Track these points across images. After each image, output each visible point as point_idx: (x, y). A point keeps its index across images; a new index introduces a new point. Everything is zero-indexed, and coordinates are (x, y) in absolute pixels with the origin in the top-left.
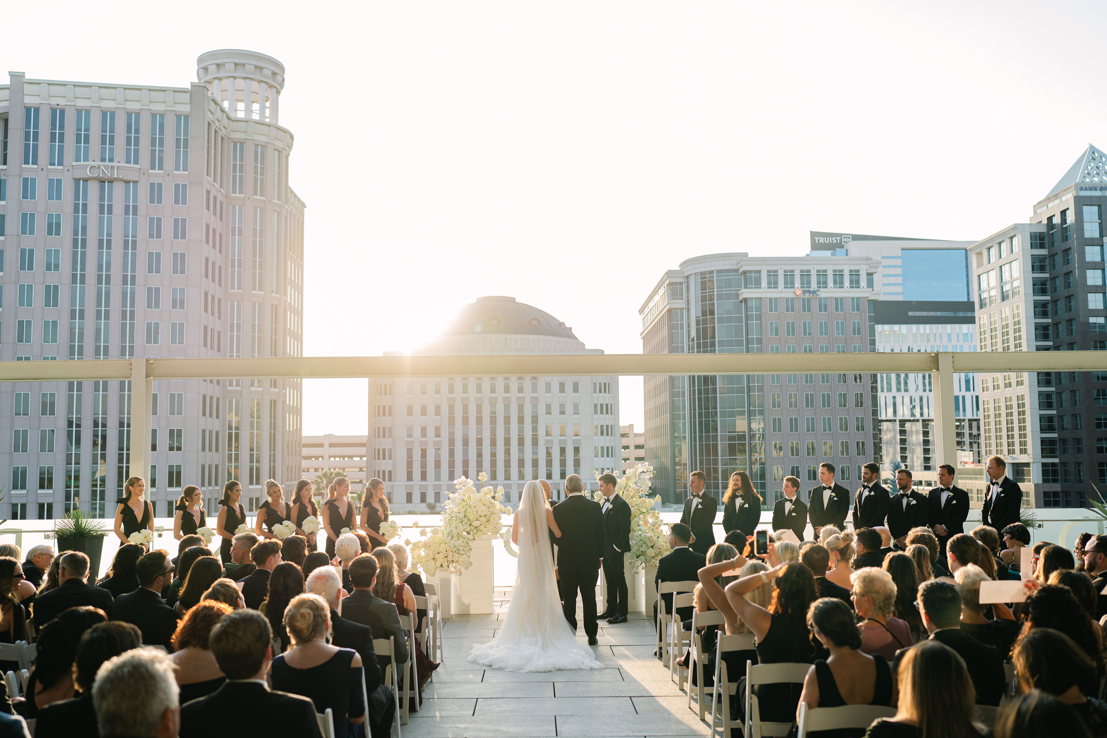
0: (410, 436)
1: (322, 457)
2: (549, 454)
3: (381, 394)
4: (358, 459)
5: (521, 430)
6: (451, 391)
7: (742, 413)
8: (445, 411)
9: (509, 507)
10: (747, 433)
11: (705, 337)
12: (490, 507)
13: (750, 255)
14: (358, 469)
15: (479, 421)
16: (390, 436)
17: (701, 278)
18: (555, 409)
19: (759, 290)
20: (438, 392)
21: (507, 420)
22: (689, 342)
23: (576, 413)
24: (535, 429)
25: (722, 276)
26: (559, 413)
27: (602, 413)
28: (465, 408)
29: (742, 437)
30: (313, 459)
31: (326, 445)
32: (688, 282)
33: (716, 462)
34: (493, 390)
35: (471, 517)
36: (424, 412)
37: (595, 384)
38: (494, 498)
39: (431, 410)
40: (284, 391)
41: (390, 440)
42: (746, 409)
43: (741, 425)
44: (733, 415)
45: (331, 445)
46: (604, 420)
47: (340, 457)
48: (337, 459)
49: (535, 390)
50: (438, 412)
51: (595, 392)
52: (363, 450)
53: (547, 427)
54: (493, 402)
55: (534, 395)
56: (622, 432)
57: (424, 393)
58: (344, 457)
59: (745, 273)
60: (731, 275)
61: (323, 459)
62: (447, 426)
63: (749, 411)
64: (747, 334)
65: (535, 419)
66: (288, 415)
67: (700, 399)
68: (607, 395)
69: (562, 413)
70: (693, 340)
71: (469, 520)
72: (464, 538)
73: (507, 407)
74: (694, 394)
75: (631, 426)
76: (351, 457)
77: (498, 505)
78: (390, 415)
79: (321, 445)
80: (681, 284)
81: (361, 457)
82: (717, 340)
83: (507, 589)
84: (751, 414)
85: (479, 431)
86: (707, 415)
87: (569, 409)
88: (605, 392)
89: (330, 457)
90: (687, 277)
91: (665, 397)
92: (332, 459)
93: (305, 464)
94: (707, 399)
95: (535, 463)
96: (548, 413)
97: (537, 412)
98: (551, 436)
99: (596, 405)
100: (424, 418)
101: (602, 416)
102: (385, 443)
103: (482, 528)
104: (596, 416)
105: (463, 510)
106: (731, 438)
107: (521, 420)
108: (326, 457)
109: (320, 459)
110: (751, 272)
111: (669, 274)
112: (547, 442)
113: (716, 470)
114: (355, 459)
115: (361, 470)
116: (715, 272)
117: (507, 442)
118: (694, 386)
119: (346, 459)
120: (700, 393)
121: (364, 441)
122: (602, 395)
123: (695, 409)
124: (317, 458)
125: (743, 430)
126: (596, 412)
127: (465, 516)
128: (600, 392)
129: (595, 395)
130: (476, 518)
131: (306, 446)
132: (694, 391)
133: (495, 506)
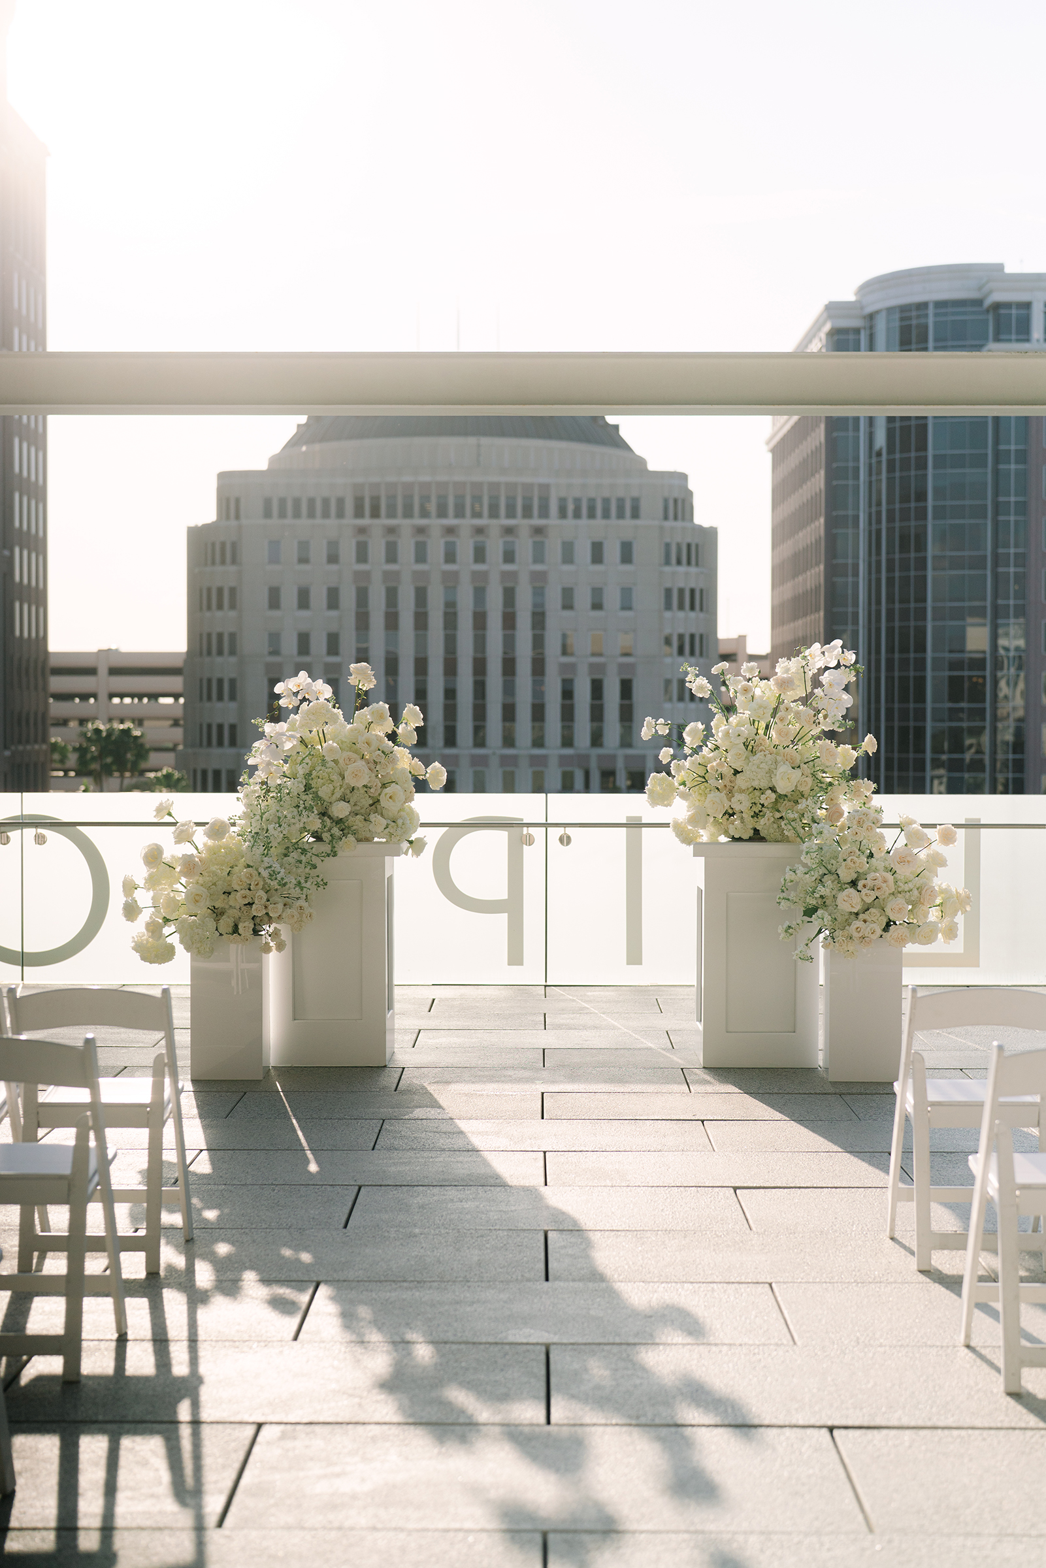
0: (275, 652)
1: (95, 696)
2: (568, 693)
3: (213, 563)
4: (169, 701)
5: (509, 643)
6: (362, 554)
7: (980, 612)
8: (348, 599)
9: (437, 764)
10: (988, 656)
11: (905, 448)
12: (379, 761)
13: (1008, 270)
14: (171, 722)
15: (421, 621)
16: (233, 652)
17: (902, 319)
18: (583, 599)
19: (1026, 346)
20: (333, 559)
21: (480, 621)
22: (870, 457)
23: (627, 606)
24: (538, 642)
25: (946, 314)
26: (589, 606)
27: (681, 607)
28: (392, 595)
29: (979, 664)
30: (77, 700)
31: (103, 671)
32: (871, 327)
33: (921, 715)
34: (450, 557)
35: (324, 792)
36: (304, 600)
37: (668, 546)
38: (392, 737)
39: (319, 597)
40: (7, 553)
41: (233, 660)
42: (988, 603)
43: (977, 638)
44: (959, 614)
45: (114, 671)
46: (683, 622)
47: (132, 696)
48: (127, 700)
49: (539, 557)
50: (333, 600)
51: (667, 562)
52: (176, 683)
53: (564, 636)
54: (451, 582)
55: (539, 567)
56: (723, 649)
57: (303, 560)
58: (140, 697)
59: (997, 306)
60: (965, 313)
61: (96, 699)
62: (354, 633)
63: (996, 608)
64: (997, 442)
65: (539, 619)
66: (17, 605)
67: (890, 581)
68: (693, 570)
69: (597, 606)
70: (879, 454)
71: (317, 797)
72: (304, 852)
73: (480, 594)
74: (879, 571)
75: (742, 639)
76: (154, 696)
77: (405, 760)
78: (233, 606)
79: (91, 671)
80: (857, 331)
81: (176, 697)
82: (930, 452)
83: (438, 993)
84: (998, 615)
85: (421, 642)
86: (905, 615)
87: (612, 598)
88: (689, 563)
89: (111, 696)
90: (871, 317)
91: (815, 575)
92: (116, 700)
93: (56, 709)
94: (905, 581)
95: (538, 712)
96: (568, 605)
97: (542, 605)
98: (572, 654)
99: (668, 592)
100: (304, 613)
101: (681, 614)
102: (224, 667)
103: (357, 822)
104: (668, 614)
105: (301, 771)
106: (955, 665)
107: (509, 621)
108: (103, 696)
109: (92, 700)
110: (1008, 305)
111: (832, 309)
112: (564, 667)
113: (920, 732)
114: (163, 700)
115: (176, 723)
116: (931, 307)
117: (480, 666)
118: (879, 553)
119: (145, 700)
120: (890, 569)
121: (179, 663)
122: (682, 569)
123: (879, 602)
124: (84, 697)
125: (981, 648)
126: (668, 606)
127: (308, 788)
128: (679, 562)
129: (667, 569)
130: (338, 795)
131: (60, 671)
132: (879, 563)
133: (394, 761)
